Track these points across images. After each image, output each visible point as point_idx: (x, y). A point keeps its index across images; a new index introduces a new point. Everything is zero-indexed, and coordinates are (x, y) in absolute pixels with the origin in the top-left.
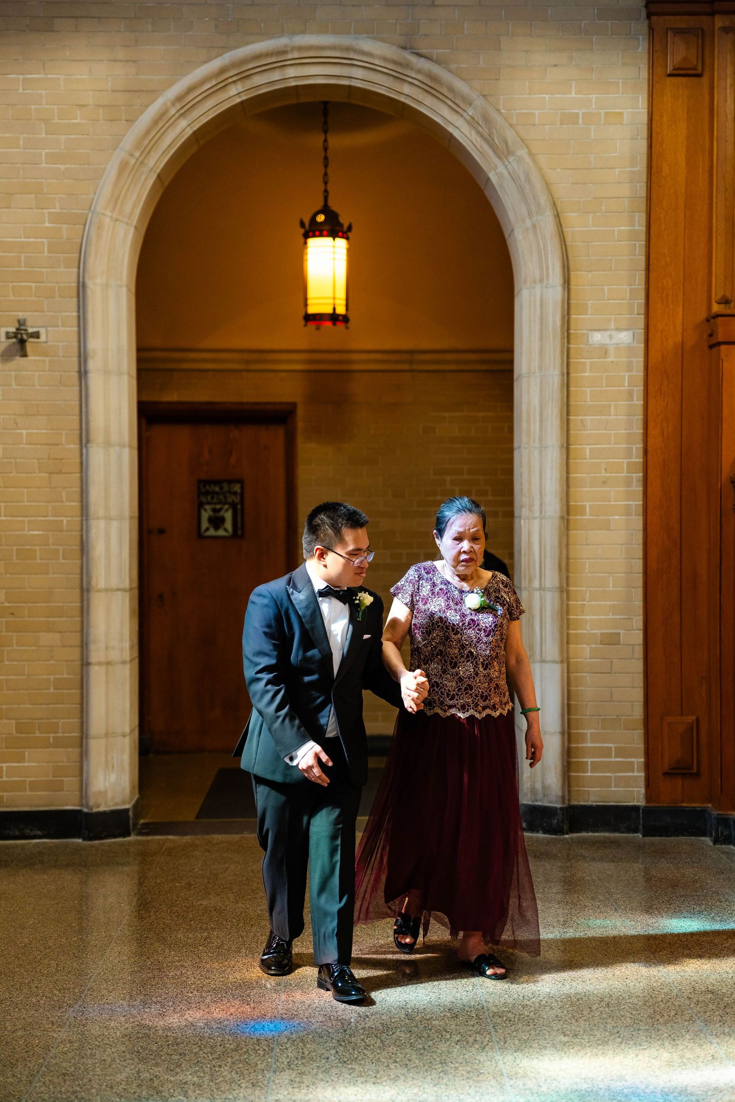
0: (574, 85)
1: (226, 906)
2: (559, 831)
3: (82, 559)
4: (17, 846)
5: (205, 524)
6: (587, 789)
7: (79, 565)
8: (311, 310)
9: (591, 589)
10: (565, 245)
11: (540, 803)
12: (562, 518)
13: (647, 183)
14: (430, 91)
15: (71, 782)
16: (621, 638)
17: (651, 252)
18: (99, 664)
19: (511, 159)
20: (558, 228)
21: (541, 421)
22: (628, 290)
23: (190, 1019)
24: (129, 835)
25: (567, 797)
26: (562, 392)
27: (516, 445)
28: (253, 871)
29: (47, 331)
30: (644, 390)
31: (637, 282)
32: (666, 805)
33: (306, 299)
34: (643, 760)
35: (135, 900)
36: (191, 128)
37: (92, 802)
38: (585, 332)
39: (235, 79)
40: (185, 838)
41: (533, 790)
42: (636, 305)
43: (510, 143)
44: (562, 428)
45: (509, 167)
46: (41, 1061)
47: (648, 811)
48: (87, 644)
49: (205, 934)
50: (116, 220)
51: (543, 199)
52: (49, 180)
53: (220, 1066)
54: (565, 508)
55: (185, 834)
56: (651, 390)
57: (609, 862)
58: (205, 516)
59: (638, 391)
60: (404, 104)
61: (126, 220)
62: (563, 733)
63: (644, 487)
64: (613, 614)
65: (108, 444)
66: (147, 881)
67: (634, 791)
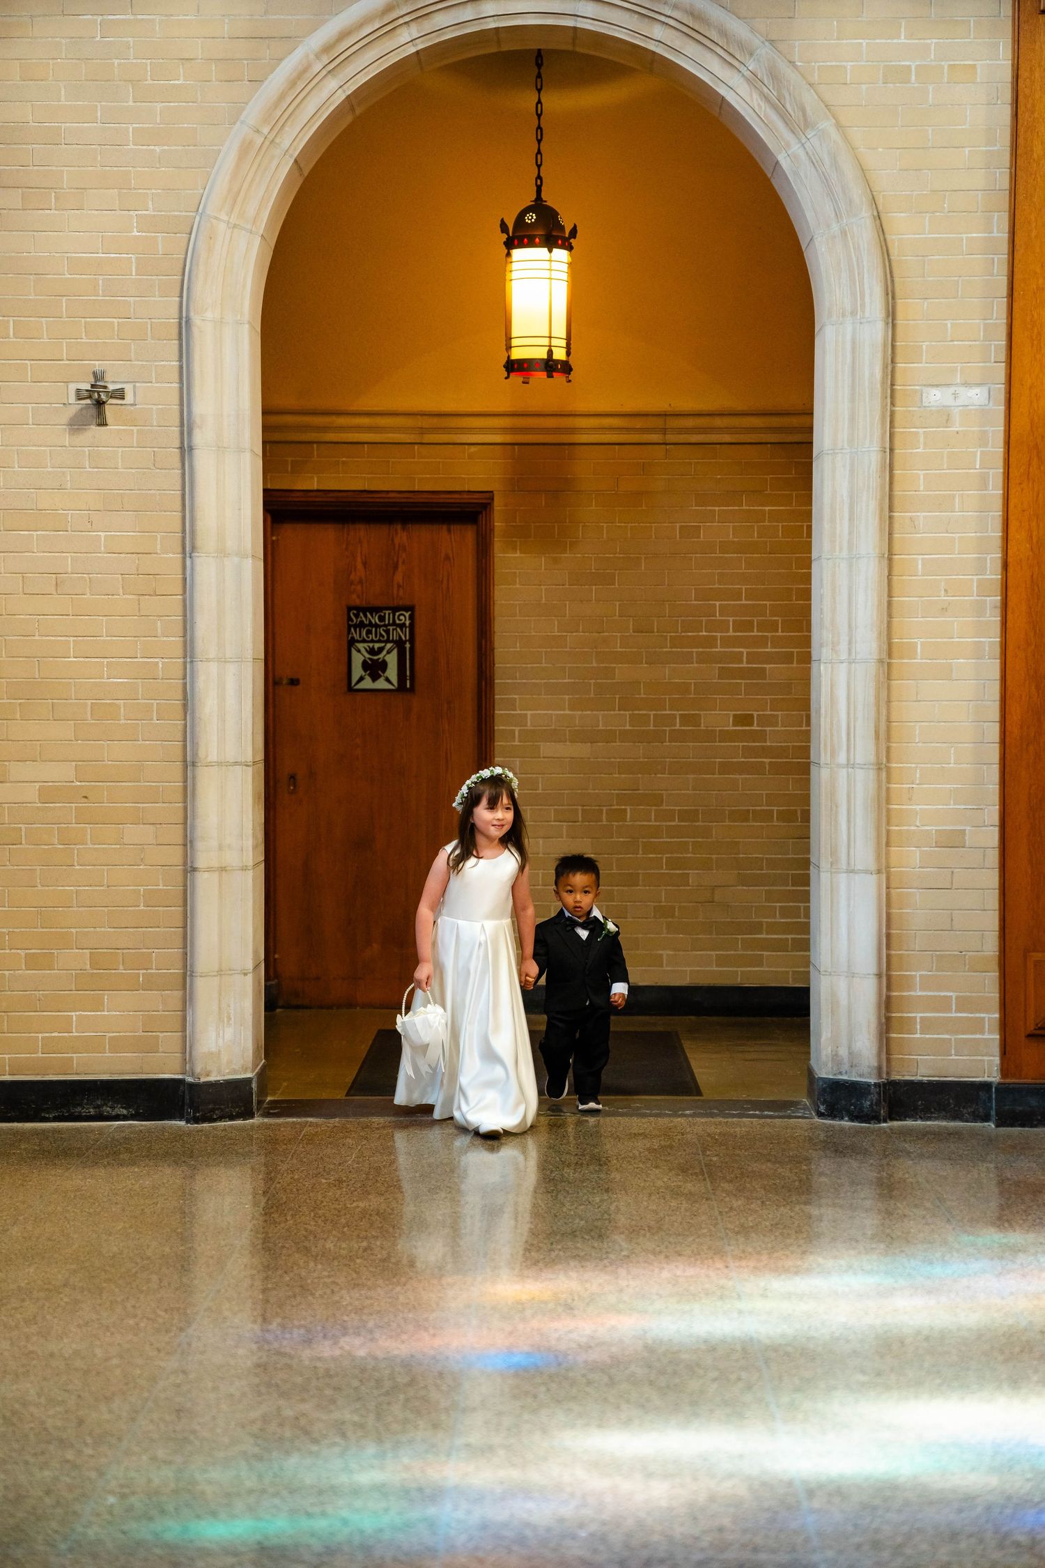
0: (903, 23)
1: (393, 1210)
2: (872, 1117)
3: (185, 719)
4: (92, 1130)
5: (357, 672)
6: (915, 1057)
7: (180, 728)
8: (516, 354)
9: (922, 765)
10: (890, 261)
11: (845, 1077)
12: (881, 661)
13: (1011, 168)
14: (692, 34)
15: (169, 1040)
16: (967, 838)
17: (1015, 270)
18: (209, 870)
19: (810, 134)
20: (879, 236)
21: (851, 519)
22: (982, 327)
23: (347, 1348)
24: (252, 1116)
25: (884, 1069)
26: (882, 477)
27: (814, 555)
28: (429, 1165)
29: (134, 386)
30: (1004, 473)
31: (995, 315)
32: (1030, 1081)
33: (509, 338)
34: (997, 1015)
35: (264, 1200)
36: (344, 91)
37: (198, 1069)
38: (917, 387)
39: (407, 19)
40: (332, 1121)
41: (835, 1056)
42: (993, 347)
43: (808, 109)
44: (881, 530)
45: (807, 145)
46: (146, 1395)
47: (1003, 1090)
48: (191, 842)
49: (365, 1244)
50: (235, 226)
51: (857, 193)
52: (139, 169)
53: (389, 1404)
54: (885, 647)
55: (333, 1116)
56: (1014, 473)
57: (944, 1159)
58: (357, 659)
59: (996, 474)
60: (654, 53)
61: (249, 227)
62: (879, 976)
63: (1002, 617)
64: (954, 804)
65: (222, 553)
66: (279, 1176)
67: (983, 1061)
